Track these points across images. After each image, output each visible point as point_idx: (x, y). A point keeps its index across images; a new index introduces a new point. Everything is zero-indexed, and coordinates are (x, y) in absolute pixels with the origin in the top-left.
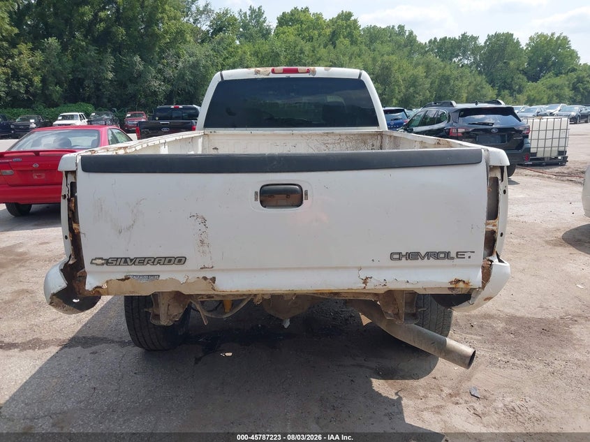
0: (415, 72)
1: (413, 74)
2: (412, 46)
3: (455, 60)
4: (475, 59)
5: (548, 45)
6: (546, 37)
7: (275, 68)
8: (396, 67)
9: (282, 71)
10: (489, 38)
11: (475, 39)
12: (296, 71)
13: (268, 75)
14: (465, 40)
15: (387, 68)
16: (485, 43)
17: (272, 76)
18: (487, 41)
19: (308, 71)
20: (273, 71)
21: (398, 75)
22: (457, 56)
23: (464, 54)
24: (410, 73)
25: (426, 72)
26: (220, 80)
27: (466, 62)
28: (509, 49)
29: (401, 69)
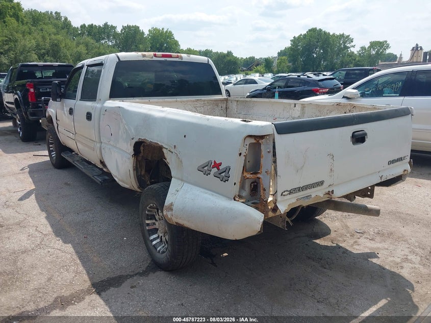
0: (79, 49)
1: (77, 51)
2: (68, 29)
3: (103, 42)
4: (116, 42)
5: (161, 36)
6: (159, 30)
7: (157, 53)
8: (63, 45)
9: (161, 56)
10: (124, 28)
11: (114, 28)
12: (170, 56)
13: (152, 58)
14: (108, 28)
15: (56, 45)
16: (121, 31)
17: (155, 59)
18: (122, 30)
19: (178, 57)
20: (155, 55)
21: (65, 50)
22: (103, 39)
23: (108, 38)
24: (75, 50)
25: (87, 50)
26: (118, 61)
27: (110, 44)
28: (138, 37)
29: (68, 47)
